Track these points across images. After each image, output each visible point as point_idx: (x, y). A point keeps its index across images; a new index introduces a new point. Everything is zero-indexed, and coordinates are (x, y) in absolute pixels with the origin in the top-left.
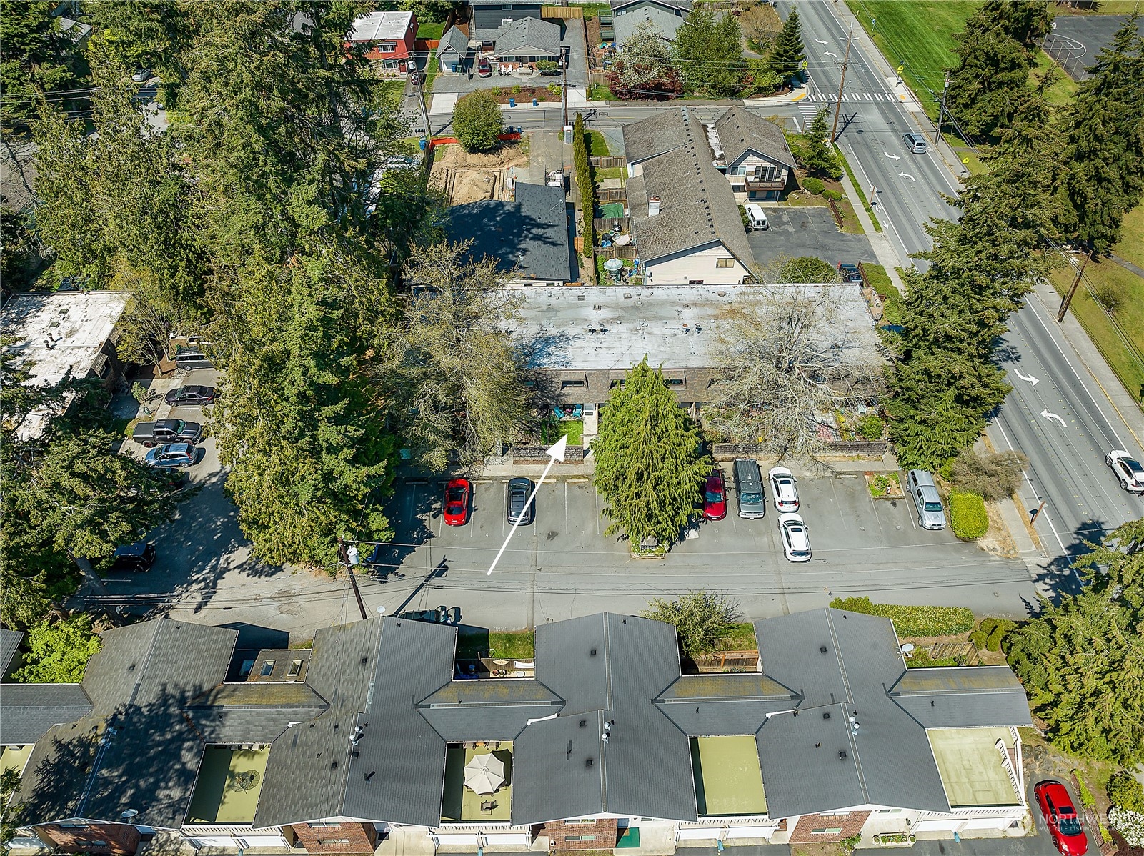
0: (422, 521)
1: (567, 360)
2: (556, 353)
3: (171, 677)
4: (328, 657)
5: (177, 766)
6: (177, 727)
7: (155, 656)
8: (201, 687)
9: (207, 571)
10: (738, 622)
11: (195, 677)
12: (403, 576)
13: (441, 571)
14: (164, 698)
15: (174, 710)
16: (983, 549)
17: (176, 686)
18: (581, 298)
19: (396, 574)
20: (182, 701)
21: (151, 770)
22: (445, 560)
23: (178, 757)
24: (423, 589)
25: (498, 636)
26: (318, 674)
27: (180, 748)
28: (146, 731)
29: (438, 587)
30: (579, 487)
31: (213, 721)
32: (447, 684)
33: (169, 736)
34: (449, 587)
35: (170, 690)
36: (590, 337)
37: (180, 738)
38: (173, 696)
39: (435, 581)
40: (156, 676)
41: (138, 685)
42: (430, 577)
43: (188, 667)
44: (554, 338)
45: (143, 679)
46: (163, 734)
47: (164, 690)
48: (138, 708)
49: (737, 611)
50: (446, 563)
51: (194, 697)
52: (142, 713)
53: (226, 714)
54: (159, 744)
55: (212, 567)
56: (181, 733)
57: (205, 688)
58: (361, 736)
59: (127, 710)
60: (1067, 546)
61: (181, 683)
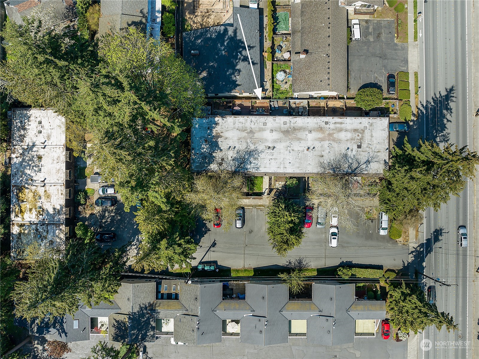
0: (205, 224)
1: (258, 167)
2: (254, 162)
3: (141, 302)
4: (185, 294)
5: (150, 326)
6: (147, 316)
7: (134, 296)
8: (150, 302)
9: (136, 241)
10: (309, 268)
11: (147, 300)
12: (201, 246)
13: (214, 245)
14: (141, 308)
15: (145, 311)
16: (397, 241)
17: (143, 304)
18: (265, 124)
19: (199, 245)
20: (146, 308)
21: (144, 328)
22: (215, 241)
23: (150, 324)
24: (209, 252)
25: (234, 270)
26: (183, 299)
27: (150, 321)
28: (139, 318)
29: (214, 251)
30: (261, 210)
31: (156, 313)
32: (221, 302)
33: (145, 319)
34: (217, 252)
35: (142, 306)
36: (268, 151)
37: (148, 319)
38: (143, 307)
39: (212, 249)
40: (136, 302)
41: (132, 306)
42: (211, 247)
43: (144, 298)
44: (253, 151)
45: (133, 304)
46: (144, 319)
47: (140, 306)
48: (135, 313)
49: (309, 264)
50: (215, 242)
51: (149, 306)
52: (136, 314)
53: (159, 312)
54: (144, 321)
55: (137, 239)
56: (148, 317)
57: (151, 303)
58: (199, 323)
59: (132, 314)
60: (426, 239)
61: (144, 303)
